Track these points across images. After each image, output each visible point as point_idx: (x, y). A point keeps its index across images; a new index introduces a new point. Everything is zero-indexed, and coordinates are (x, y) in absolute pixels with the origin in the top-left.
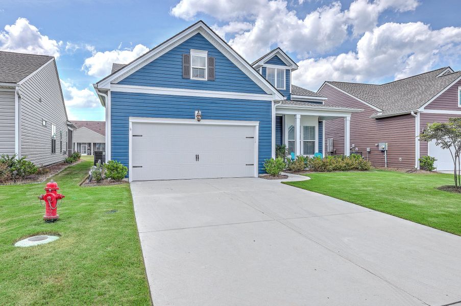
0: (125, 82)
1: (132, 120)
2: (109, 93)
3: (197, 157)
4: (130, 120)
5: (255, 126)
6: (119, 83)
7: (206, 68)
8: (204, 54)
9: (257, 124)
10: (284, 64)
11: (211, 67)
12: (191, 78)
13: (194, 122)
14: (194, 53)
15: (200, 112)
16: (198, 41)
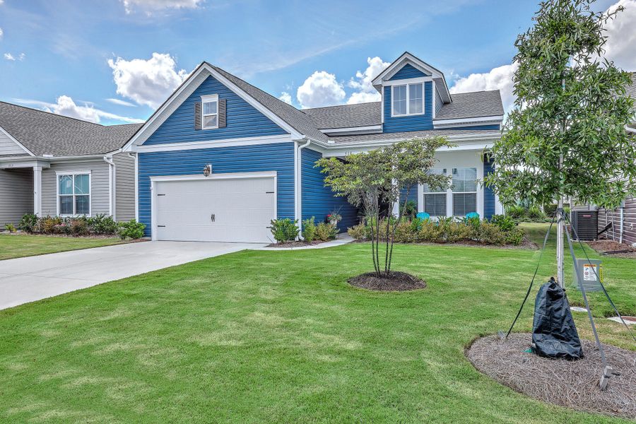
0: (149, 142)
1: (153, 179)
2: (137, 155)
3: (213, 217)
4: (151, 180)
5: (273, 178)
6: (144, 144)
7: (217, 114)
8: (215, 98)
9: (274, 174)
10: (423, 75)
11: (221, 112)
12: (203, 128)
13: (202, 177)
14: (206, 99)
15: (210, 166)
16: (209, 85)
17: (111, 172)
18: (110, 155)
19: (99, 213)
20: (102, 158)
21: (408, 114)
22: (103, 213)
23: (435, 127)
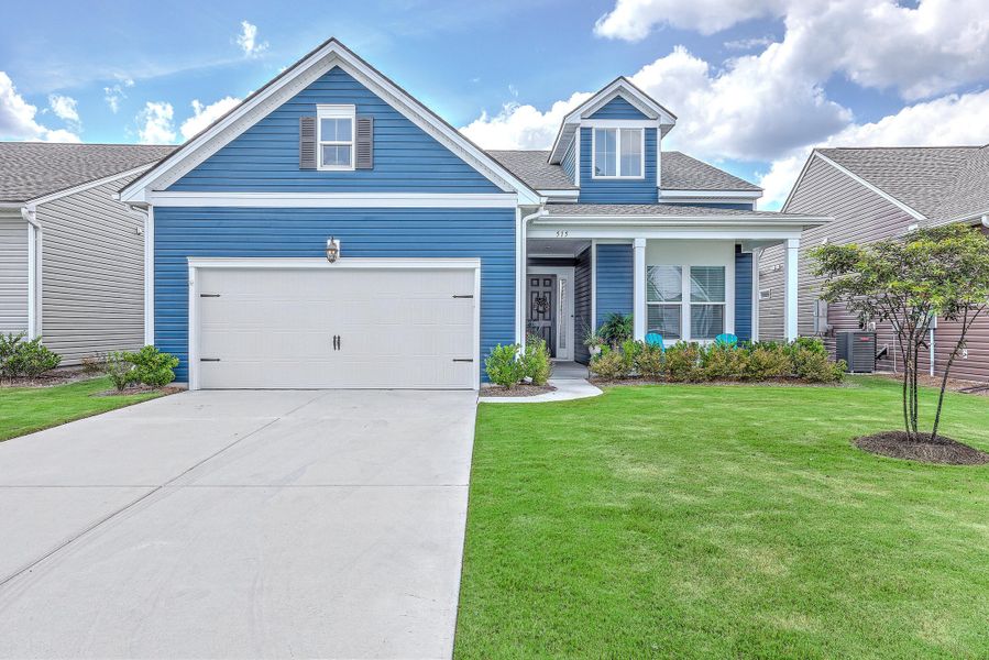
0: (181, 185)
1: (194, 263)
2: (151, 211)
3: (337, 342)
4: (190, 264)
5: (473, 270)
6: (167, 190)
7: (353, 142)
8: (347, 112)
9: (476, 263)
10: (642, 116)
11: (362, 140)
12: (319, 168)
13: (322, 263)
14: (325, 112)
15: (337, 242)
16: (336, 83)
17: (33, 242)
18: (32, 205)
19: (7, 332)
20: (18, 211)
21: (618, 176)
22: (18, 332)
23: (660, 201)
